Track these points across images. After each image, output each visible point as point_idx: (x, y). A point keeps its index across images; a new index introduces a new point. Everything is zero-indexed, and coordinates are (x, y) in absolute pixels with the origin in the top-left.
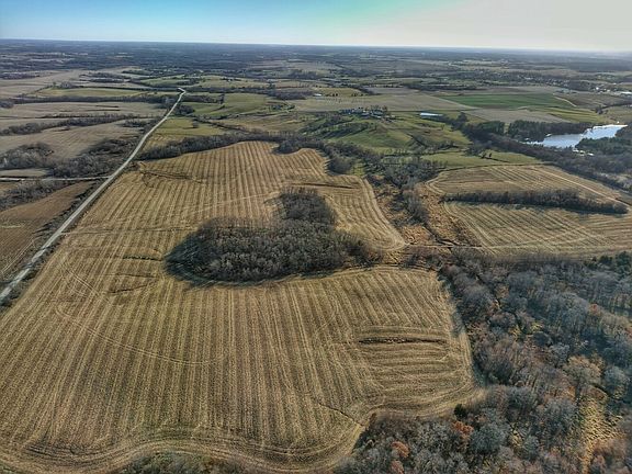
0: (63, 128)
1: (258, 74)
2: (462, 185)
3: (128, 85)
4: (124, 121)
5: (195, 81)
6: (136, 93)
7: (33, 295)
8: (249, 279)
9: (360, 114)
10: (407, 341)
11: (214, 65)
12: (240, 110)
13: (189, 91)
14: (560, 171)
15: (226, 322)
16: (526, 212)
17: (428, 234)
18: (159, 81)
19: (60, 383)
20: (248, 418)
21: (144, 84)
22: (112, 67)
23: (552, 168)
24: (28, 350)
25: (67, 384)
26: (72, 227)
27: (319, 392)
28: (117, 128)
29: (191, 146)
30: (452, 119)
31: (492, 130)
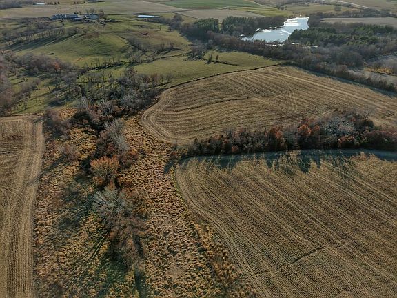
9: (73, 19)
30: (168, 20)
31: (208, 28)
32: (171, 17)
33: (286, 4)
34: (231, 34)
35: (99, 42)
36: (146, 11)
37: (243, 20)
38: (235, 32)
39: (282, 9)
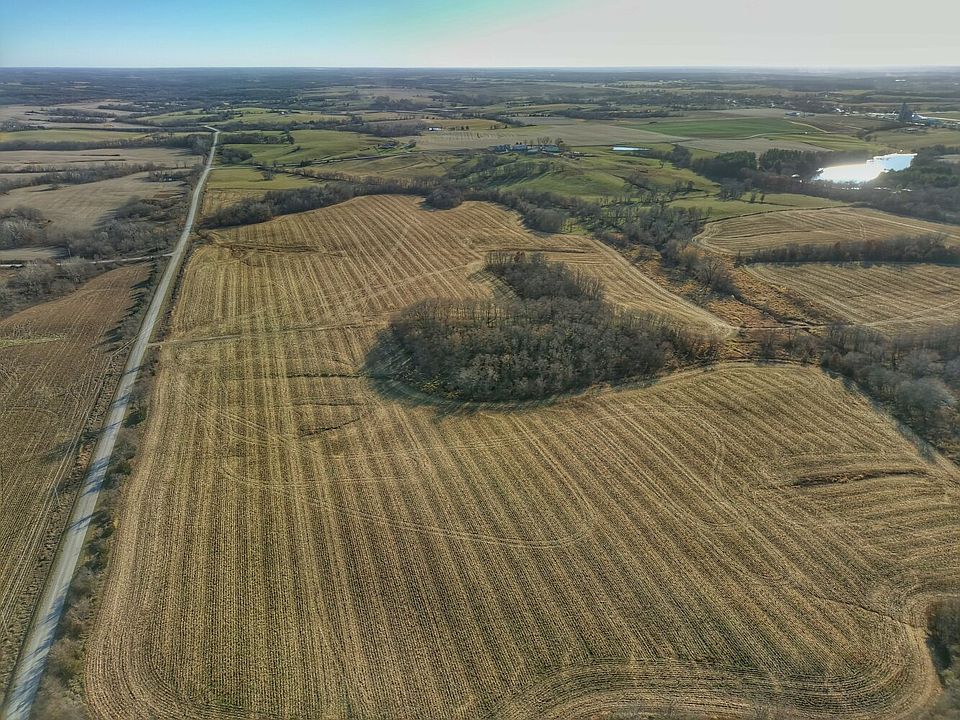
0: (46, 187)
1: (322, 105)
2: (754, 240)
3: (117, 126)
4: (146, 174)
5: (226, 116)
6: (137, 136)
7: (162, 450)
8: (528, 397)
9: (525, 152)
10: (868, 477)
11: (243, 94)
12: (329, 153)
13: (225, 129)
14: (881, 213)
15: (548, 468)
16: (883, 270)
17: (755, 312)
18: (165, 118)
19: (315, 604)
20: (713, 636)
21: (144, 123)
22: (76, 101)
23: (867, 210)
24: (214, 548)
25: (332, 605)
26: (162, 334)
27: (799, 575)
28: (139, 184)
29: (285, 204)
30: (669, 153)
31: (742, 164)
32: (669, 149)
33: (877, 130)
34: (779, 172)
35: (589, 180)
36: (622, 141)
37: (796, 154)
38: (784, 170)
39: (868, 139)
